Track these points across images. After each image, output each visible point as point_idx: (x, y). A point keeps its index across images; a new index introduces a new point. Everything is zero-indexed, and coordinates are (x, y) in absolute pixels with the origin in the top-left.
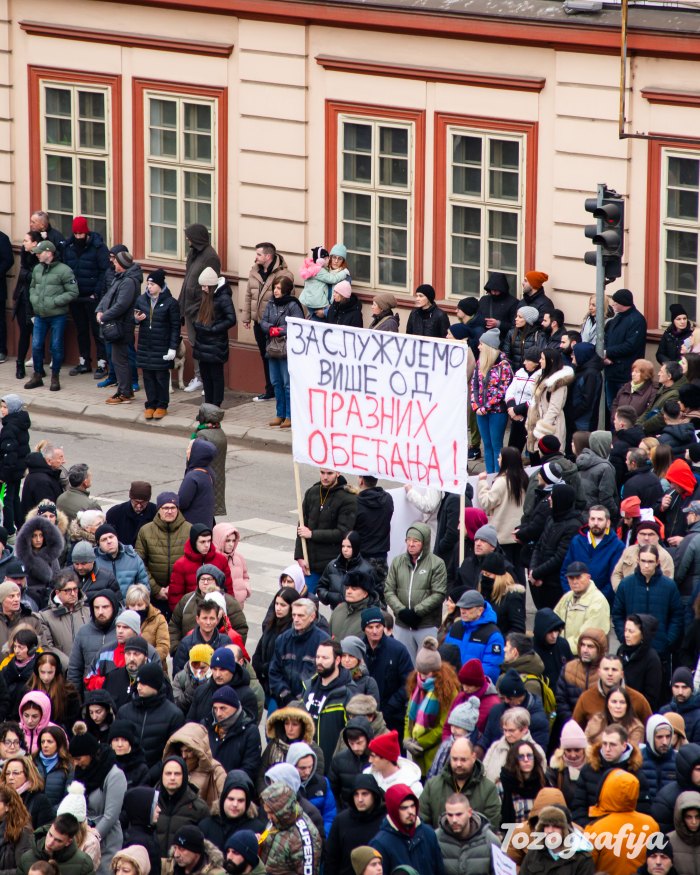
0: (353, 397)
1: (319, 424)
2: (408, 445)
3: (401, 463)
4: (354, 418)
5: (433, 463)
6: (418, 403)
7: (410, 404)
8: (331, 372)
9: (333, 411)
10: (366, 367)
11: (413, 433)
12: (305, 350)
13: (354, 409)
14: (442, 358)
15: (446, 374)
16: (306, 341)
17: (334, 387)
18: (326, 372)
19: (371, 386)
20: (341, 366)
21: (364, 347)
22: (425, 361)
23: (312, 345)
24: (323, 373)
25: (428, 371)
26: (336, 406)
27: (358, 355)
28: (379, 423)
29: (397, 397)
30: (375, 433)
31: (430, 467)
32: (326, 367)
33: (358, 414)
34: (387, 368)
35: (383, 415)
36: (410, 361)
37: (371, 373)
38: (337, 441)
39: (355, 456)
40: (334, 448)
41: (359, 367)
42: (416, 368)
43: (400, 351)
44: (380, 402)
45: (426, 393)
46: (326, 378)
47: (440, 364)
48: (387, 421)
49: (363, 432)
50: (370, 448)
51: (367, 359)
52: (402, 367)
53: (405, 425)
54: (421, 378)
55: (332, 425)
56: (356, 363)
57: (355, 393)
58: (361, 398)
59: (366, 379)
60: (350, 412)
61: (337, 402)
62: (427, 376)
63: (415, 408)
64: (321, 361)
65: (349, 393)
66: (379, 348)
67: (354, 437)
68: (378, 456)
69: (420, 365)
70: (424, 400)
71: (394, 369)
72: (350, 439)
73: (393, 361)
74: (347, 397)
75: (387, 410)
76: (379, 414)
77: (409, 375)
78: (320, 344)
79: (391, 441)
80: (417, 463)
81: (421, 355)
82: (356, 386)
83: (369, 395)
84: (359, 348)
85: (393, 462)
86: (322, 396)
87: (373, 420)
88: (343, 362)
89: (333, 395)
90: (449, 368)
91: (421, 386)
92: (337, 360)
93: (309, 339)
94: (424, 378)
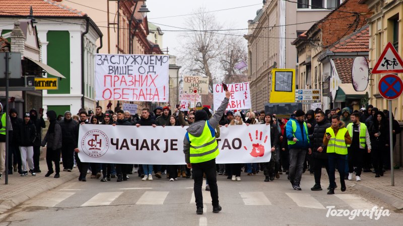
0: (123, 76)
1: (108, 86)
2: (147, 89)
3: (143, 95)
4: (123, 83)
5: (156, 94)
6: (150, 75)
7: (147, 76)
8: (114, 69)
9: (115, 82)
10: (128, 66)
11: (148, 85)
12: (103, 63)
13: (123, 80)
14: (159, 61)
15: (161, 65)
16: (103, 61)
17: (115, 74)
18: (112, 70)
19: (130, 72)
20: (117, 67)
21: (128, 60)
22: (152, 62)
23: (106, 62)
24: (110, 70)
25: (154, 65)
26: (116, 80)
27: (125, 63)
28: (134, 83)
29: (141, 75)
30: (133, 87)
31: (155, 95)
32: (111, 68)
33: (125, 82)
34: (137, 66)
35: (135, 81)
36: (146, 62)
37: (130, 68)
38: (116, 91)
39: (124, 95)
40: (114, 93)
41: (126, 67)
42: (149, 64)
43: (142, 60)
44: (134, 77)
45: (153, 72)
46: (111, 71)
47: (159, 63)
48: (137, 83)
49: (127, 87)
50: (131, 92)
51: (129, 63)
52: (143, 65)
53: (145, 83)
54: (151, 68)
55: (114, 86)
56: (124, 65)
57: (124, 75)
58: (126, 76)
59: (128, 70)
60: (121, 81)
61: (116, 78)
62: (153, 67)
63: (149, 77)
64: (109, 67)
65: (121, 75)
66: (133, 60)
67: (123, 89)
68: (134, 94)
69: (151, 64)
70: (153, 74)
71: (140, 66)
72: (121, 90)
73: (140, 63)
74: (120, 77)
75: (137, 79)
76: (134, 81)
77: (146, 67)
78: (109, 61)
79: (139, 89)
80: (150, 94)
81: (151, 60)
82: (124, 73)
83: (130, 75)
84: (125, 60)
85: (140, 95)
86: (110, 77)
87: (131, 83)
88: (119, 66)
89: (115, 76)
90: (162, 63)
91: (151, 70)
92: (116, 65)
93: (104, 60)
94: (152, 67)
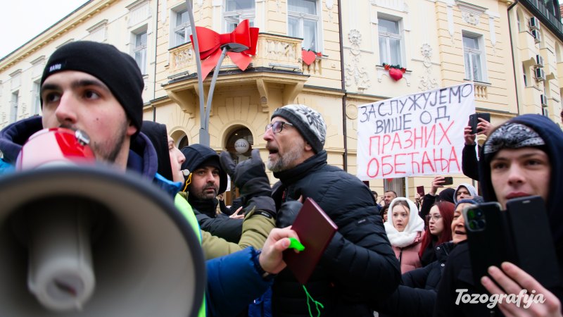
0: (397, 134)
1: (375, 154)
2: (434, 150)
3: (429, 162)
4: (397, 145)
5: (453, 157)
6: (440, 124)
7: (434, 127)
8: (383, 125)
9: (384, 145)
10: (404, 116)
11: (437, 143)
12: (368, 118)
13: (397, 140)
14: (455, 95)
15: (460, 102)
16: (368, 114)
17: (385, 132)
18: (380, 126)
19: (407, 125)
20: (389, 120)
21: (403, 105)
22: (443, 100)
23: (372, 115)
24: (378, 127)
25: (446, 104)
26: (386, 142)
27: (399, 111)
28: (413, 143)
29: (424, 126)
30: (411, 150)
31: (450, 160)
32: (379, 124)
33: (399, 142)
34: (419, 111)
35: (416, 138)
36: (433, 103)
37: (407, 118)
38: (385, 161)
39: (397, 166)
40: (383, 165)
41: (400, 117)
42: (438, 105)
43: (426, 100)
44: (413, 132)
45: (445, 117)
46: (380, 129)
47: (454, 99)
48: (418, 142)
49: (403, 151)
50: (407, 159)
51: (405, 111)
52: (428, 107)
53: (431, 140)
54: (442, 111)
55: (383, 153)
56: (399, 115)
57: (397, 132)
58: (401, 133)
59: (405, 122)
60: (394, 142)
61: (387, 138)
62: (445, 107)
63: (438, 127)
64: (377, 122)
65: (394, 133)
66: (412, 103)
67: (396, 156)
68: (413, 162)
69: (441, 103)
70: (445, 122)
71: (423, 110)
72: (393, 157)
73: (422, 106)
74: (392, 135)
75: (419, 135)
76: (413, 139)
77: (433, 111)
78: (377, 113)
79: (422, 151)
80: (441, 159)
81: (441, 97)
82: (399, 128)
83: (406, 130)
84: (400, 106)
85: (423, 163)
86: (378, 138)
87: (409, 143)
88: (390, 117)
89: (384, 136)
90: (462, 98)
91: (442, 114)
92: (386, 118)
93: (370, 112)
94: (443, 109)
